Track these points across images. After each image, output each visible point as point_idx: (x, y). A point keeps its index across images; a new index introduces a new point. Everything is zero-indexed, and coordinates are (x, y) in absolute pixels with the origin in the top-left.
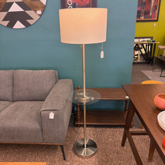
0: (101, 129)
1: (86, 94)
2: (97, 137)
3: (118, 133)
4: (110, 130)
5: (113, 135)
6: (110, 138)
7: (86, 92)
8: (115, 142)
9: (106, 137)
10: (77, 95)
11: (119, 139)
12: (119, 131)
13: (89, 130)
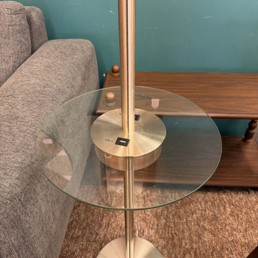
0: (177, 194)
1: (137, 117)
2: (165, 224)
3: (228, 209)
4: (203, 199)
5: (215, 218)
6: (206, 229)
7: (136, 107)
8: (222, 249)
9: (194, 228)
10: (106, 97)
11: (232, 235)
12: (231, 204)
13: (144, 197)
